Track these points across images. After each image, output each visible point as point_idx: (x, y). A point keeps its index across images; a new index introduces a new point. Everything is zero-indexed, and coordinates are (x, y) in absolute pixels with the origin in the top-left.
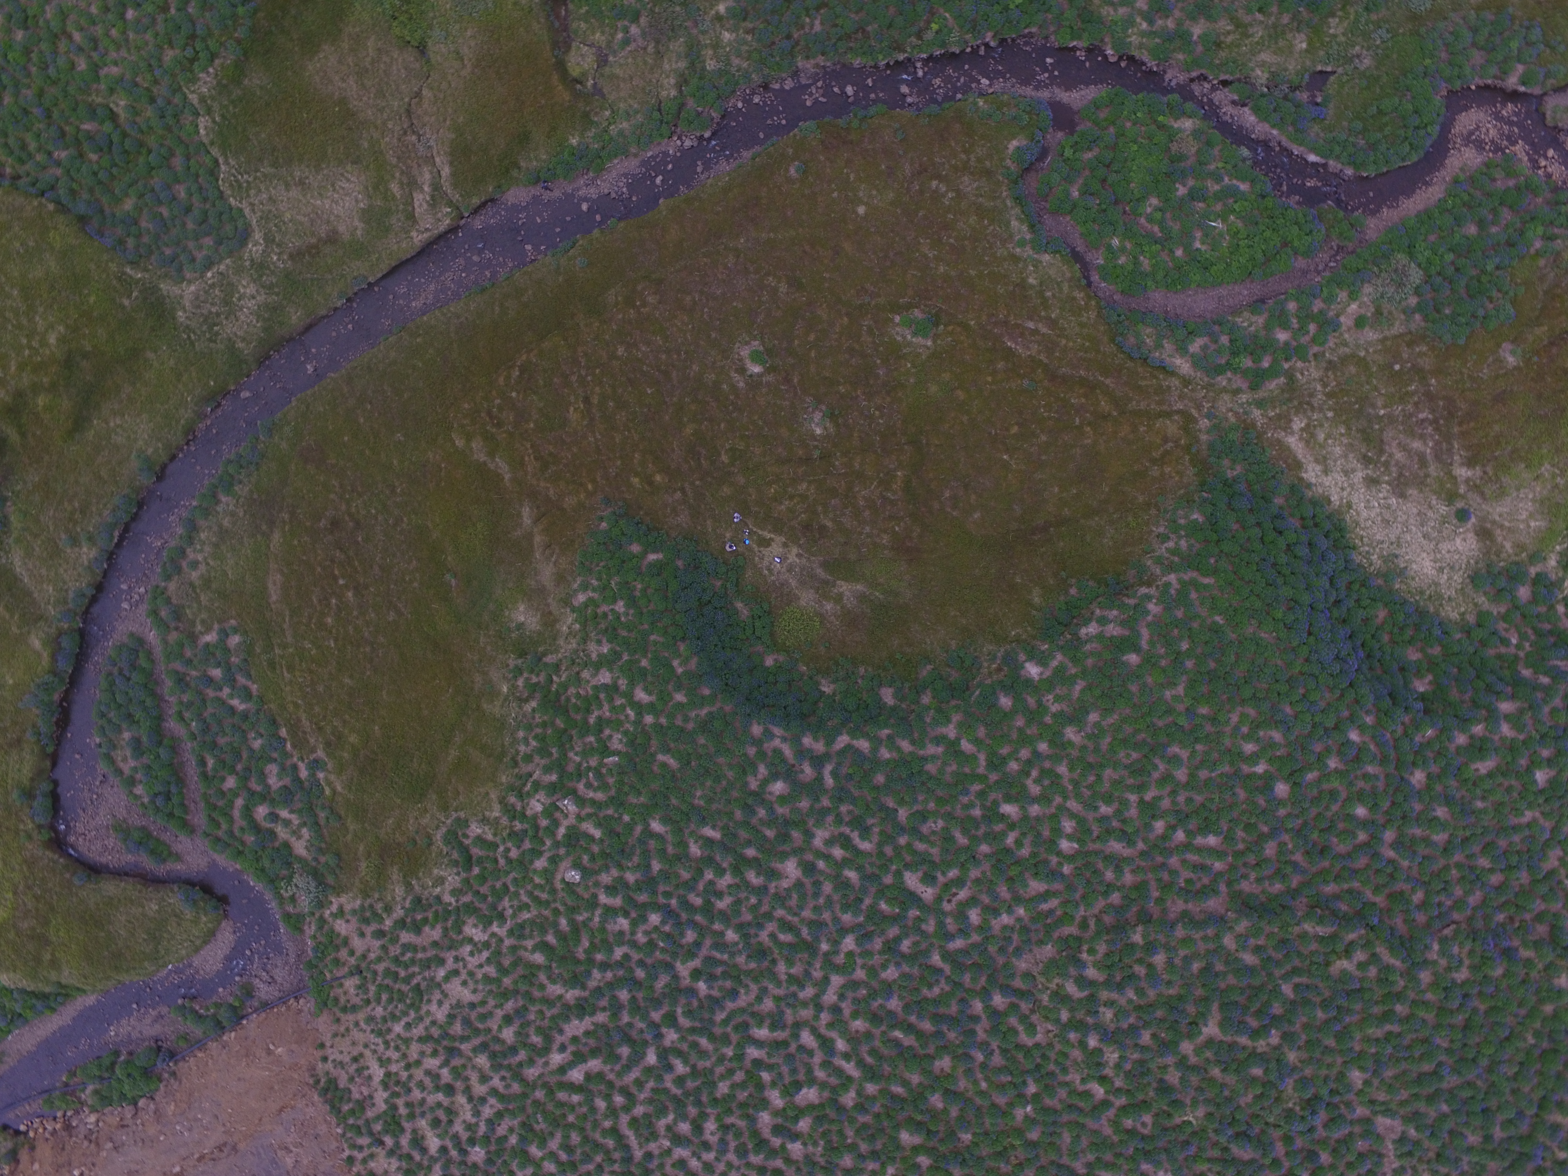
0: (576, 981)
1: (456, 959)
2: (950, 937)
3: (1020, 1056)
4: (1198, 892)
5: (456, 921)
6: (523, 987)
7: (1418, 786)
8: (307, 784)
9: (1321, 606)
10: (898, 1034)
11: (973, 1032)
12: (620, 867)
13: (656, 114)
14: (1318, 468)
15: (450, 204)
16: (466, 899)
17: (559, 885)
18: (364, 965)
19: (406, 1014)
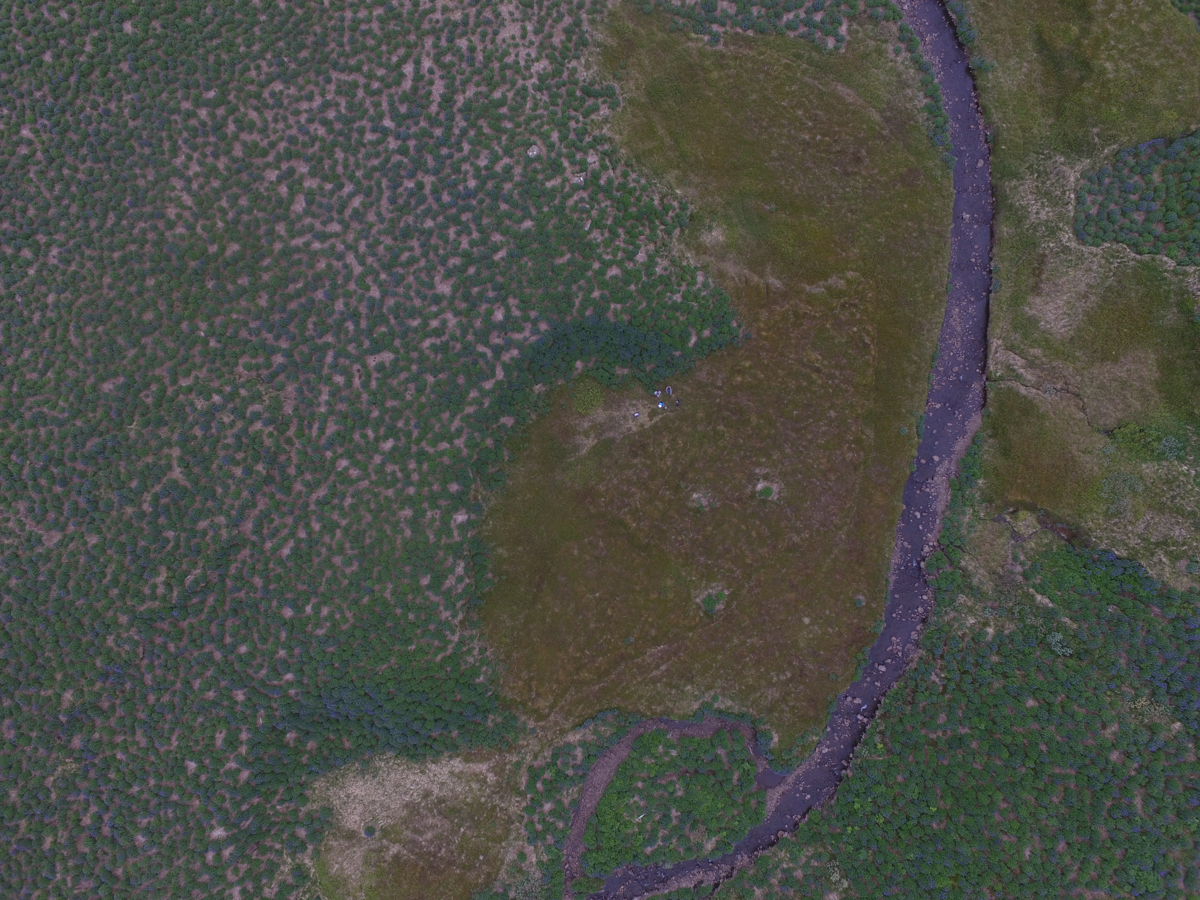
0: (467, 109)
1: (532, 43)
2: (336, 357)
3: (238, 350)
4: (262, 522)
5: (556, 59)
6: (486, 73)
8: (708, 25)
9: (377, 712)
10: (300, 285)
11: (270, 331)
12: (518, 185)
13: (958, 543)
14: (457, 770)
15: (1001, 378)
16: (565, 75)
17: (533, 138)
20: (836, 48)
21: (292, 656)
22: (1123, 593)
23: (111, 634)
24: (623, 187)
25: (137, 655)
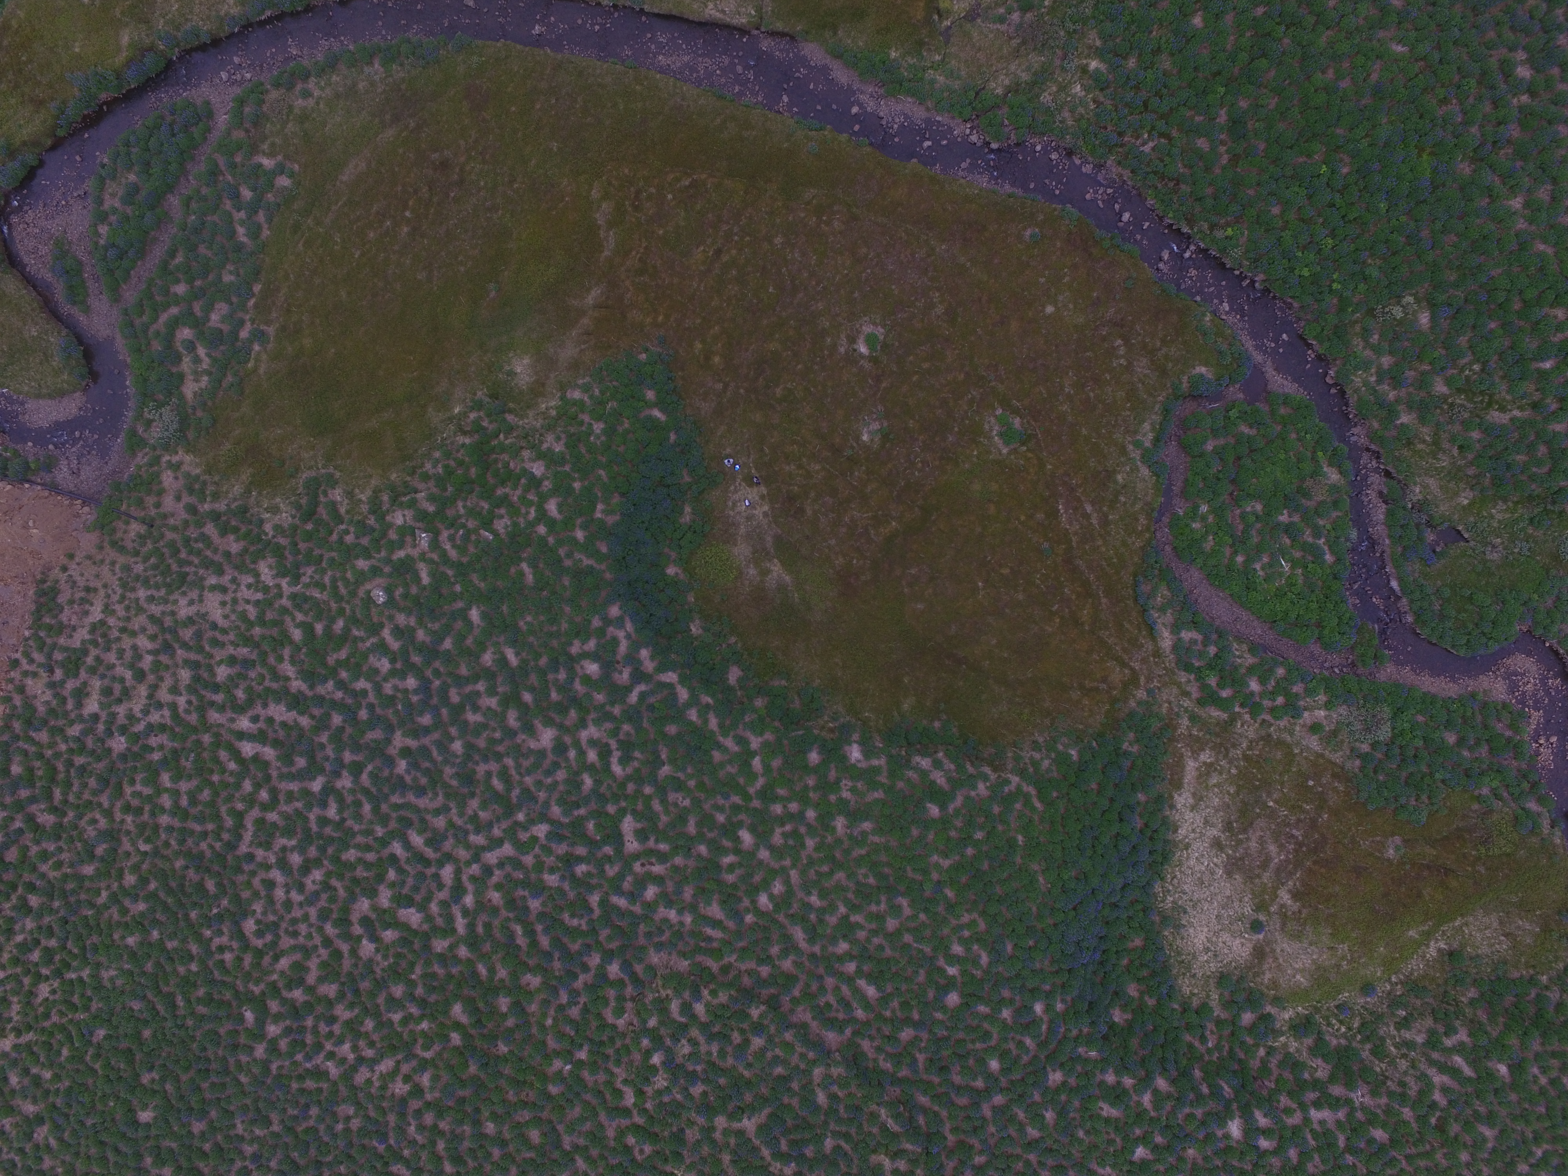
0: (310, 677)
1: (234, 580)
2: (621, 893)
3: (594, 1023)
4: (828, 1019)
5: (260, 551)
6: (266, 647)
7: (1050, 1083)
8: (239, 344)
9: (1100, 897)
10: (519, 930)
11: (575, 976)
12: (421, 622)
13: (972, 94)
14: (1191, 801)
15: (759, 9)
16: (283, 541)
17: (361, 593)
18: (158, 522)
19: (157, 587)
20: (291, 175)
21: (1011, 1001)
24: (441, 481)
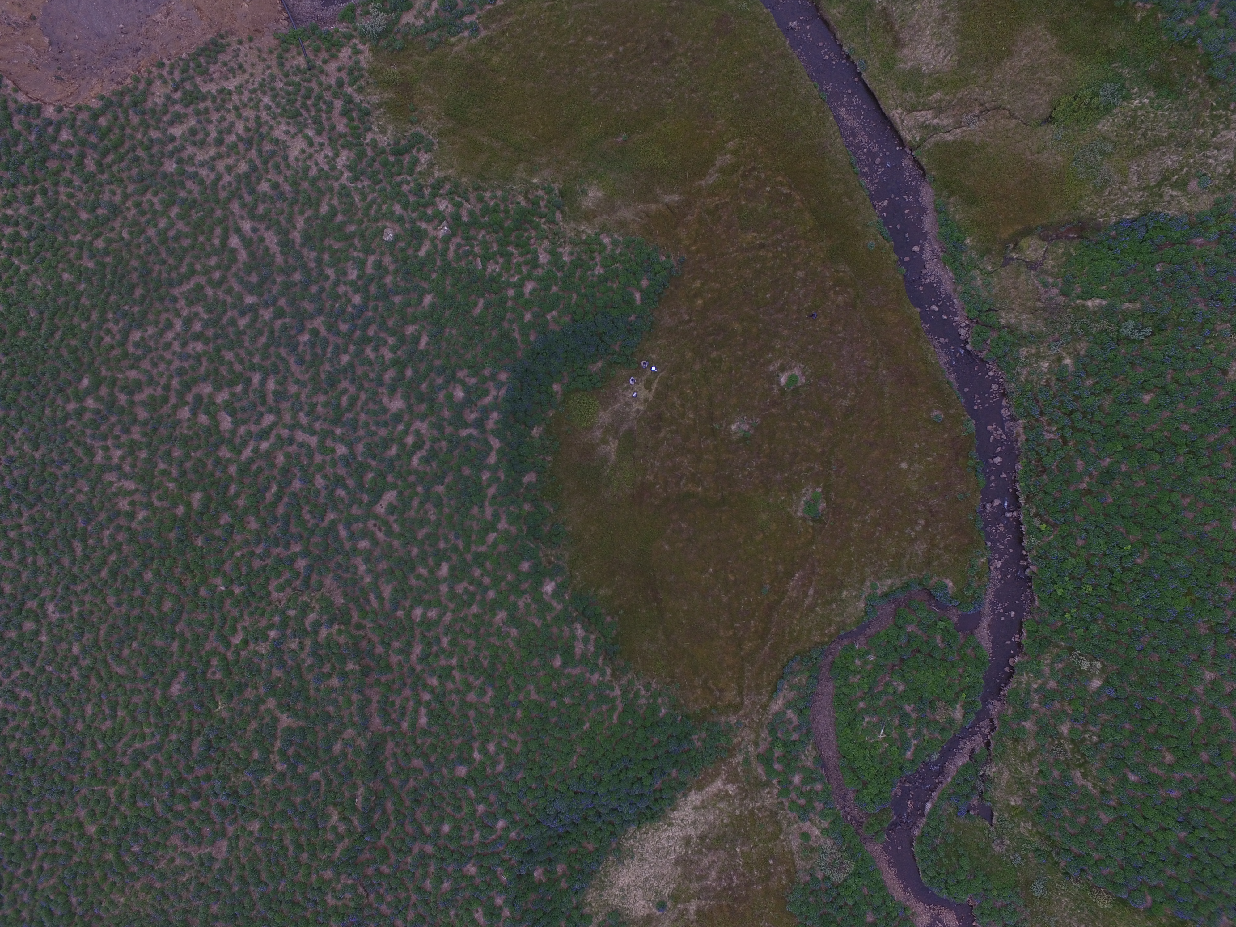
0: (308, 239)
1: (322, 145)
2: (348, 527)
3: (261, 581)
4: (386, 710)
5: (352, 144)
6: (301, 197)
7: (465, 869)
8: (459, 22)
9: (596, 802)
10: (274, 489)
11: (277, 545)
12: (396, 272)
13: (986, 307)
14: (698, 803)
15: (923, 140)
16: (369, 152)
17: (380, 224)
18: (315, 71)
19: (278, 106)
21: (491, 804)
22: (1159, 248)
23: (327, 894)
24: (486, 211)
25: (361, 896)
